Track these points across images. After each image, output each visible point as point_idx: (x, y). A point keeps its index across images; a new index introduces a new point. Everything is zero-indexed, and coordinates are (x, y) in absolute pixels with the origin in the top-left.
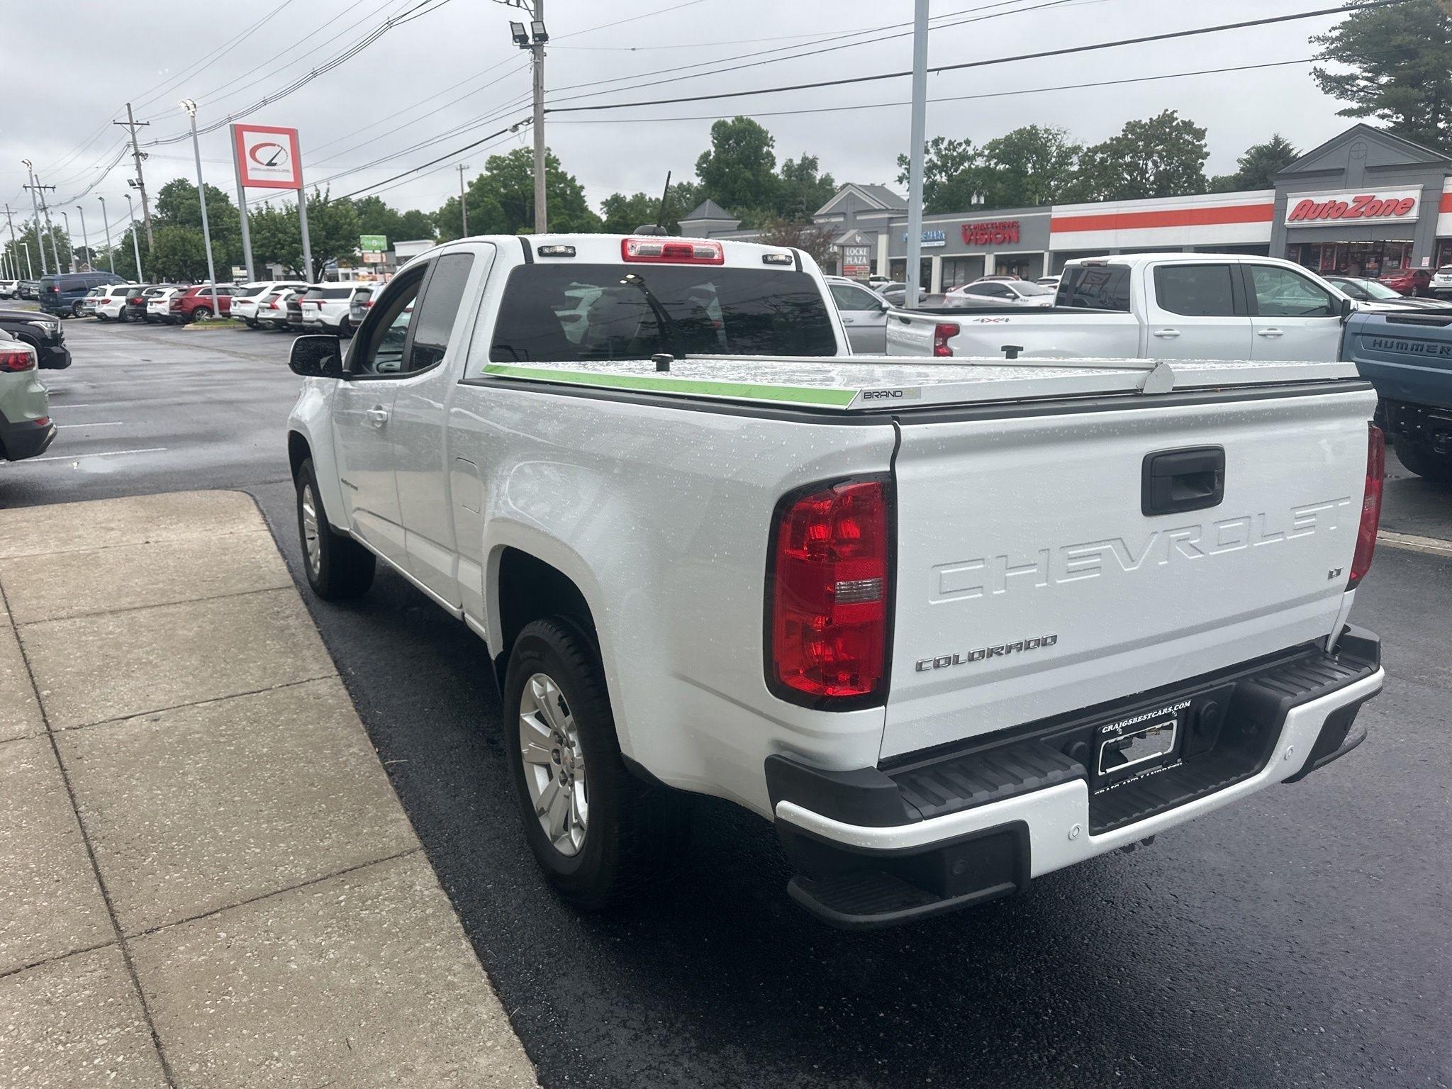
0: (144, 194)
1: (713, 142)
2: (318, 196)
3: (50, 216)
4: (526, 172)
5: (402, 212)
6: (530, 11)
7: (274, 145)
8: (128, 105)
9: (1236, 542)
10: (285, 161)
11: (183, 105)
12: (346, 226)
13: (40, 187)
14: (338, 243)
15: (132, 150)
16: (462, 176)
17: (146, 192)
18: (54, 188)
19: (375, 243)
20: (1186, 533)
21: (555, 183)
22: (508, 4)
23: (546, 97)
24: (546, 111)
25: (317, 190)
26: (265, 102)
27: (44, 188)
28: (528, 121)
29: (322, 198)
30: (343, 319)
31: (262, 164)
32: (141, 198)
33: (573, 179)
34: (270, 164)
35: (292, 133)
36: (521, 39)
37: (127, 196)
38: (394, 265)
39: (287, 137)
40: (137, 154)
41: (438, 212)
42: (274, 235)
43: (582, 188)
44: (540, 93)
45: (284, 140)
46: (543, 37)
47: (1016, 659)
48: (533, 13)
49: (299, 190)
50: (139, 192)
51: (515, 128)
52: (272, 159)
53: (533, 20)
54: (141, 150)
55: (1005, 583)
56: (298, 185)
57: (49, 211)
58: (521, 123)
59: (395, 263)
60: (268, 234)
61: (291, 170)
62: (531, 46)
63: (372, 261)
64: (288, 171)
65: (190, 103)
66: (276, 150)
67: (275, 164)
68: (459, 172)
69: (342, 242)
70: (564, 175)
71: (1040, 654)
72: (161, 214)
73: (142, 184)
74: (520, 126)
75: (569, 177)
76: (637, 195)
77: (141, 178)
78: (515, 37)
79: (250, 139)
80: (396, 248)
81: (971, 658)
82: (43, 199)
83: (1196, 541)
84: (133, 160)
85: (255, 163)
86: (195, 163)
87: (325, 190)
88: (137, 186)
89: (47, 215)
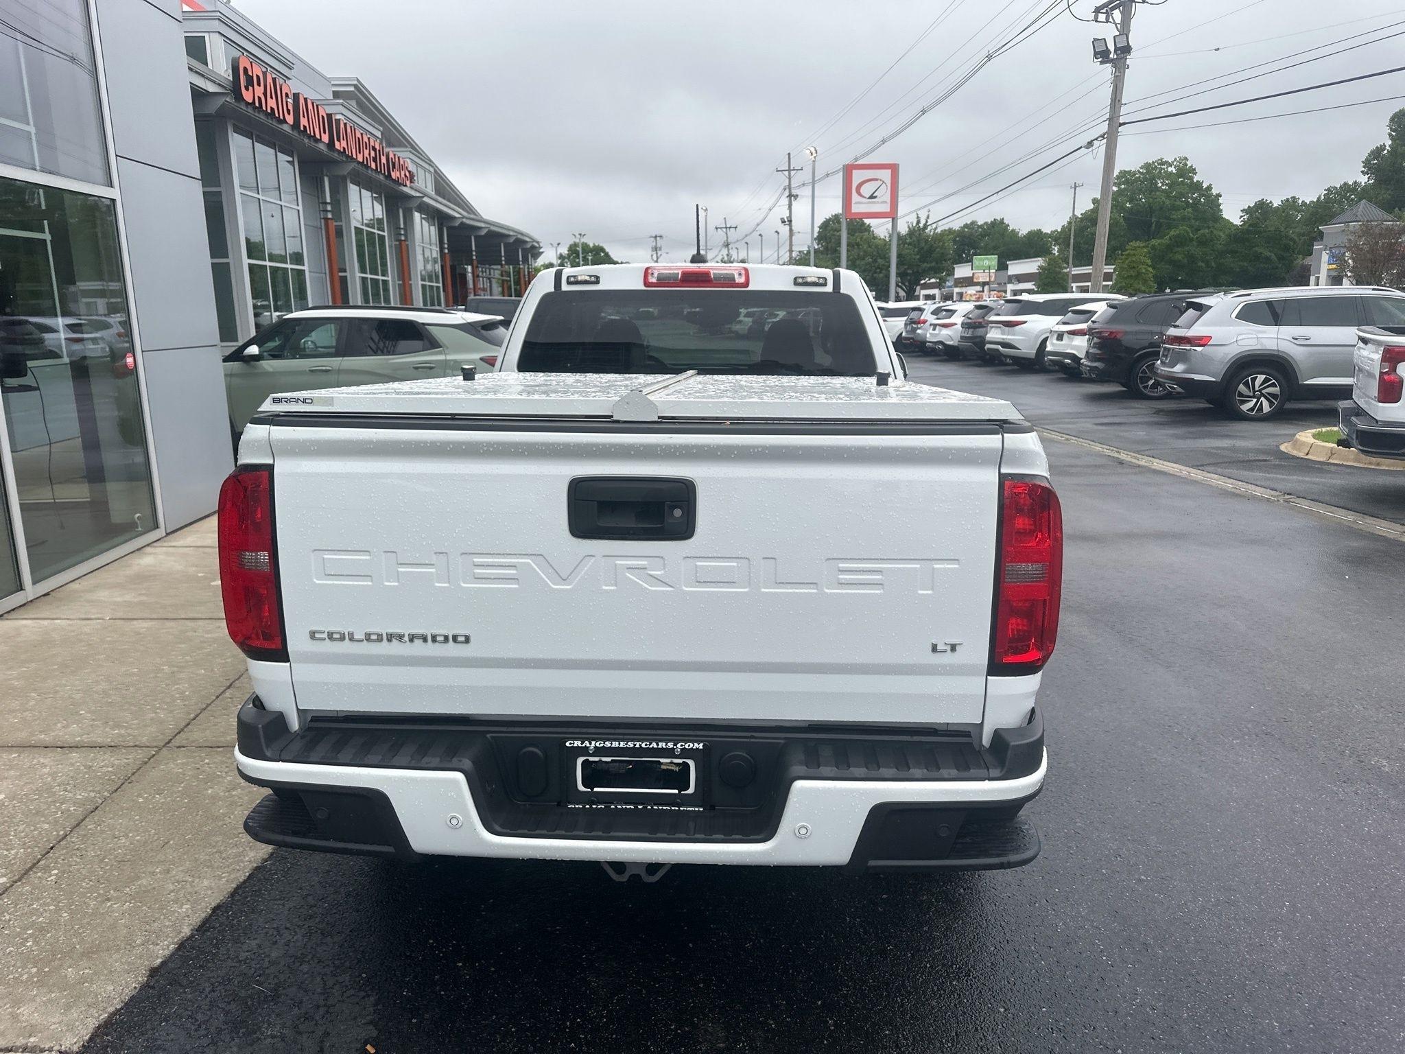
0: (791, 230)
1: (1390, 135)
2: (918, 222)
3: (730, 251)
4: (1156, 184)
5: (1023, 231)
6: (1116, 24)
7: (877, 180)
8: (789, 154)
9: (731, 583)
10: (884, 194)
11: (808, 152)
12: (938, 249)
13: (726, 228)
14: (929, 265)
15: (787, 193)
16: (1075, 193)
17: (793, 228)
18: (736, 228)
19: (986, 263)
20: (643, 563)
21: (1188, 193)
22: (1097, 21)
23: (1123, 110)
24: (1121, 125)
25: (918, 217)
26: (884, 142)
27: (730, 228)
28: (1103, 136)
29: (921, 225)
30: (898, 337)
31: (865, 198)
32: (788, 232)
33: (1209, 188)
34: (872, 197)
35: (894, 168)
36: (1102, 55)
37: (777, 232)
38: (1005, 284)
39: (889, 171)
40: (790, 196)
41: (1059, 230)
42: (875, 261)
43: (1219, 195)
44: (1117, 106)
45: (886, 175)
46: (1125, 50)
47: (418, 648)
48: (1119, 26)
49: (893, 219)
50: (787, 228)
51: (1090, 144)
52: (874, 193)
53: (1118, 33)
54: (794, 192)
55: (398, 577)
56: (892, 215)
57: (730, 247)
58: (1096, 139)
59: (1006, 281)
60: (870, 260)
61: (889, 201)
62: (1112, 61)
63: (981, 280)
64: (886, 202)
65: (813, 150)
66: (879, 183)
67: (875, 197)
68: (1073, 190)
69: (933, 264)
70: (1199, 184)
71: (451, 650)
72: (818, 245)
73: (790, 221)
74: (1095, 142)
75: (1205, 186)
76: (1288, 199)
77: (790, 216)
78: (1096, 54)
79: (858, 176)
80: (1009, 267)
81: (368, 638)
82: (727, 238)
83: (659, 573)
84: (787, 200)
85: (859, 197)
86: (810, 200)
87: (925, 217)
88: (787, 223)
89: (728, 250)
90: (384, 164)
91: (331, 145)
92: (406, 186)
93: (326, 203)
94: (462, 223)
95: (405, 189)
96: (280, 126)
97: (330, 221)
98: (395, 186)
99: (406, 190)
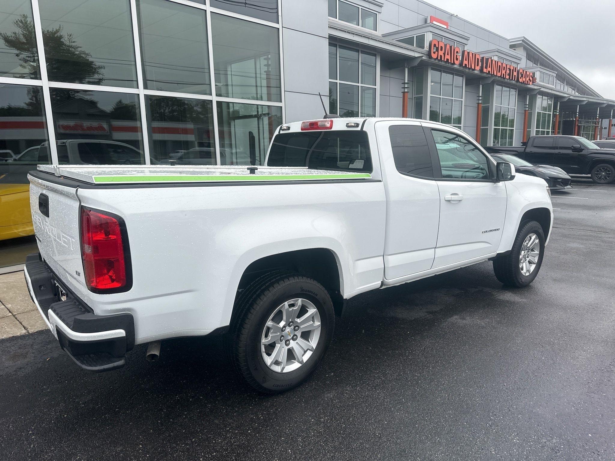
90: (515, 76)
91: (481, 70)
92: (529, 84)
93: (479, 96)
94: (569, 99)
95: (529, 86)
96: (452, 66)
97: (480, 104)
98: (523, 85)
99: (531, 86)
